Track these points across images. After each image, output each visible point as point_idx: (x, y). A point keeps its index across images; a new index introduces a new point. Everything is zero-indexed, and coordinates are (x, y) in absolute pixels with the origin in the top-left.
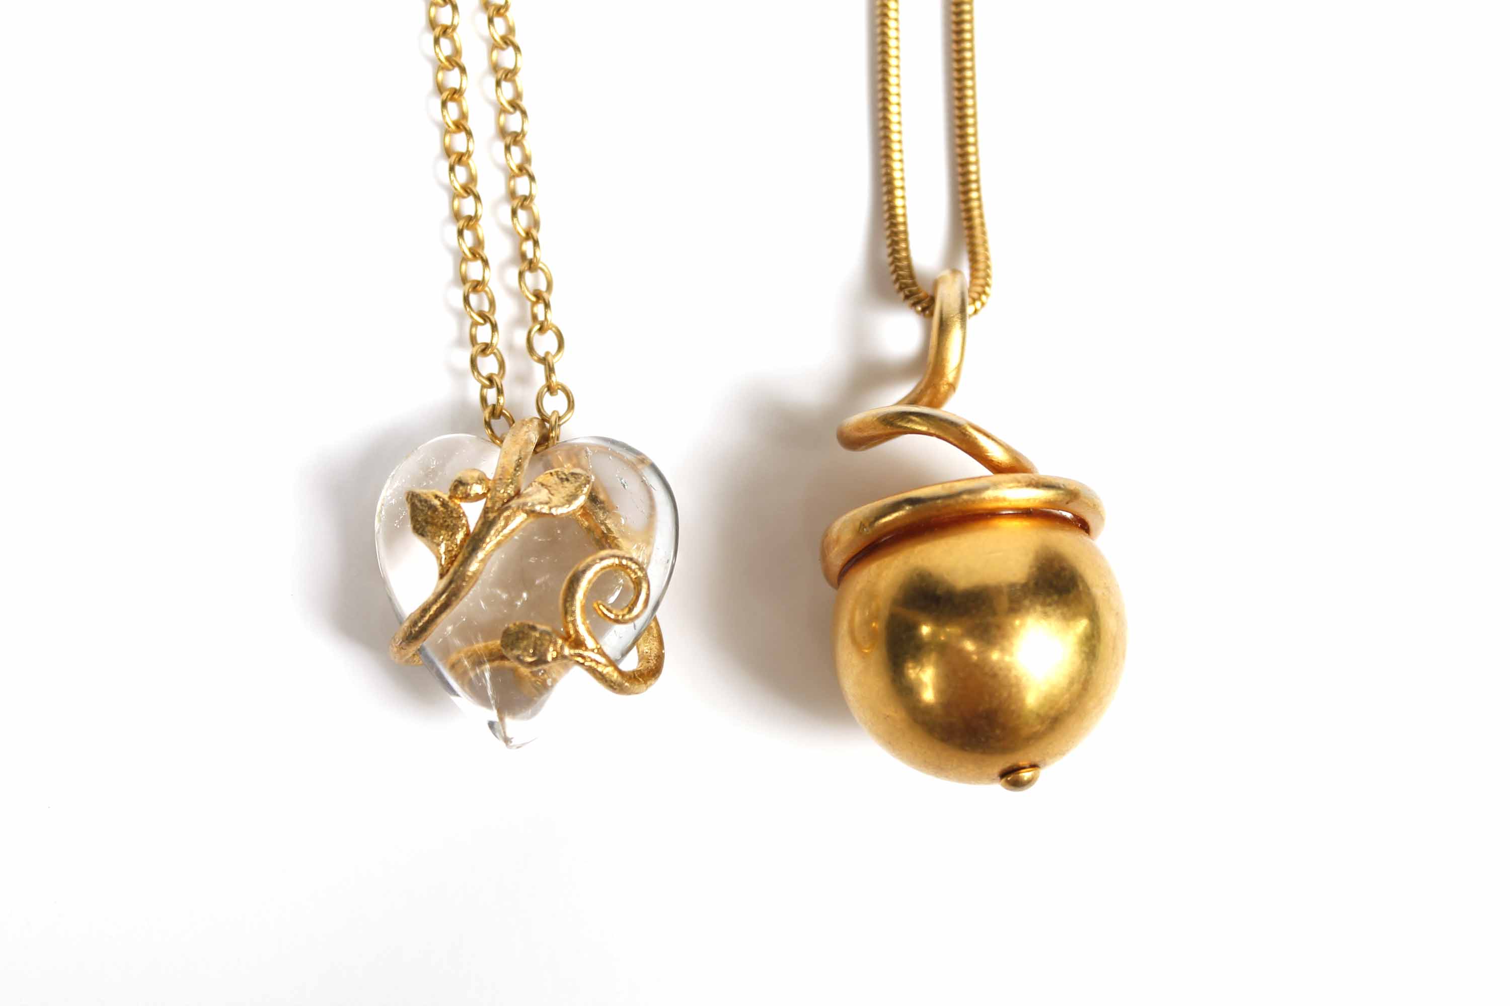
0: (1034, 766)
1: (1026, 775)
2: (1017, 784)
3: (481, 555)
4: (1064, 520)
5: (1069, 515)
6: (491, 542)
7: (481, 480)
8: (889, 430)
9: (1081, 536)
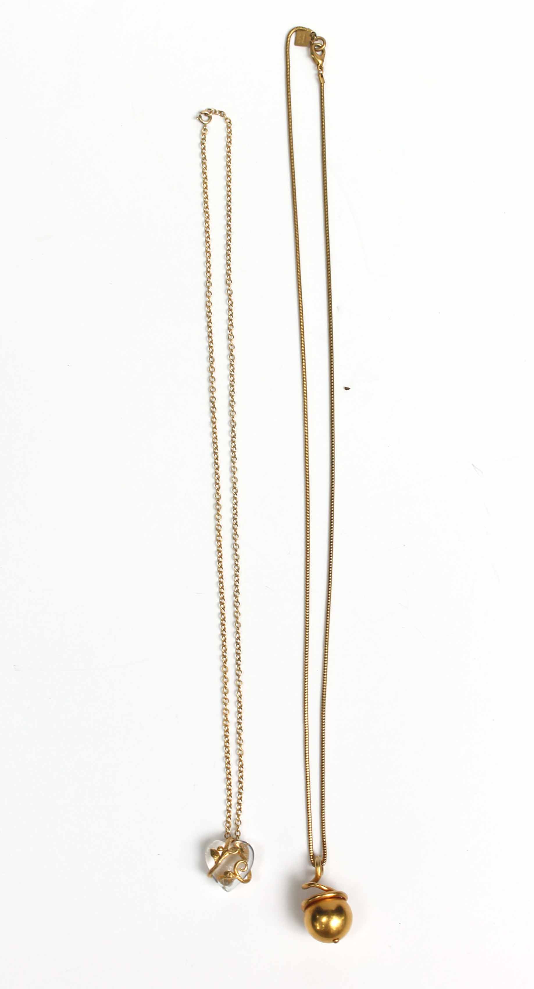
0: (338, 939)
1: (337, 941)
2: (336, 942)
3: (221, 860)
4: (341, 898)
5: (341, 897)
6: (223, 858)
7: (222, 848)
8: (309, 886)
9: (343, 901)
